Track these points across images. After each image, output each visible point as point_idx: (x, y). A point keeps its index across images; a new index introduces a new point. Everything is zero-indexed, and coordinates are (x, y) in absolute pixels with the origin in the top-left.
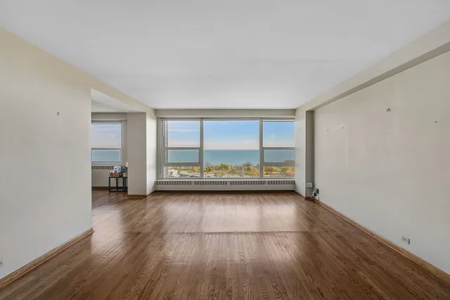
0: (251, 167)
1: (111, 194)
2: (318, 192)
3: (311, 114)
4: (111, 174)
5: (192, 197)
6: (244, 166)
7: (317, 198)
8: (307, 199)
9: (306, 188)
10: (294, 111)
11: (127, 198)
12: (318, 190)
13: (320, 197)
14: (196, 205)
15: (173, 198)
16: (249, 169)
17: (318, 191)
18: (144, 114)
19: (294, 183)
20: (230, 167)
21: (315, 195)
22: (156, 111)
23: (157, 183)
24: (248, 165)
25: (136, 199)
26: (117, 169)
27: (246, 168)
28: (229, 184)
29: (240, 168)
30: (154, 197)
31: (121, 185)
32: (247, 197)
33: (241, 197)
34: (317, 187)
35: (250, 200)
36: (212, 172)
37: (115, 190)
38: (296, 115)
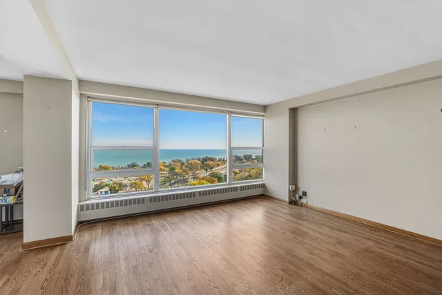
2: (305, 195)
7: (304, 201)
8: (291, 202)
9: (290, 191)
10: (264, 108)
12: (305, 192)
13: (308, 201)
19: (263, 186)
21: (301, 198)
22: (80, 82)
23: (81, 209)
28: (197, 195)
34: (302, 188)
38: (267, 111)
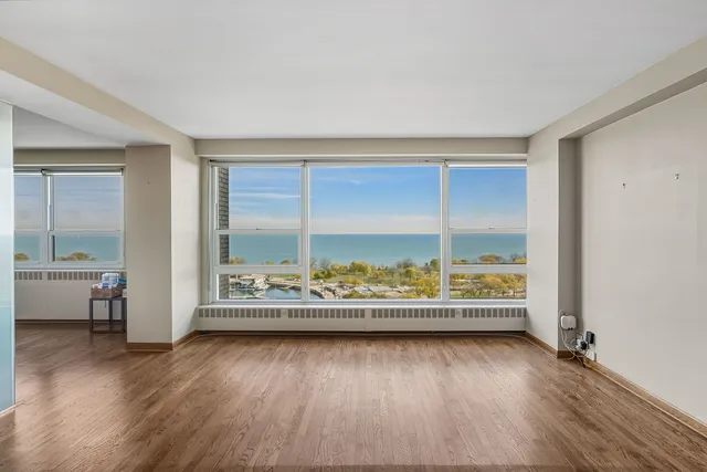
0: (413, 269)
1: (96, 338)
2: (592, 341)
3: (573, 148)
4: (95, 291)
5: (282, 348)
6: (399, 266)
7: (590, 354)
8: (563, 355)
9: (560, 328)
10: (525, 142)
11: (124, 351)
12: (593, 335)
13: (598, 354)
14: (289, 370)
15: (237, 350)
16: (408, 274)
17: (592, 338)
18: (164, 149)
19: (524, 313)
20: (369, 269)
21: (584, 346)
22: (197, 143)
23: (200, 313)
24: (407, 265)
25: (148, 353)
26: (109, 280)
27: (403, 271)
28: (368, 315)
29: (391, 272)
30: (189, 350)
31: (117, 316)
32: (413, 348)
33: (397, 349)
34: (588, 327)
35: (422, 359)
36: (333, 279)
37: (106, 328)
38: (531, 150)
